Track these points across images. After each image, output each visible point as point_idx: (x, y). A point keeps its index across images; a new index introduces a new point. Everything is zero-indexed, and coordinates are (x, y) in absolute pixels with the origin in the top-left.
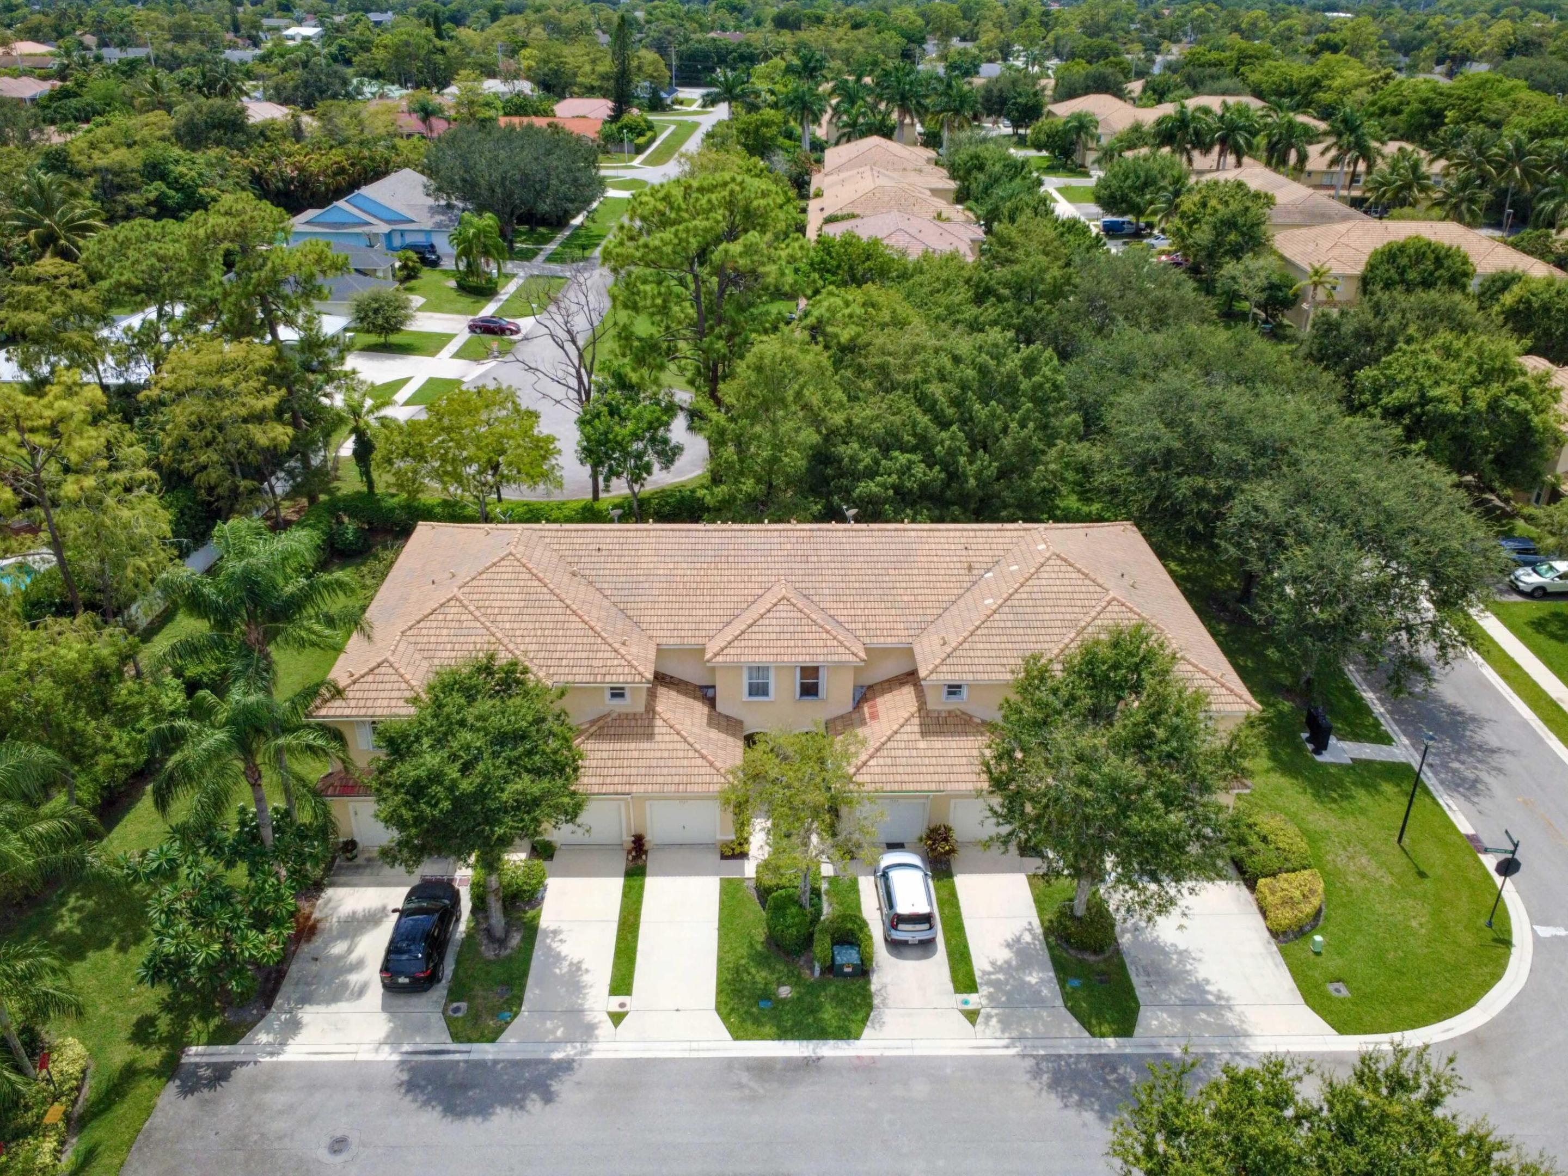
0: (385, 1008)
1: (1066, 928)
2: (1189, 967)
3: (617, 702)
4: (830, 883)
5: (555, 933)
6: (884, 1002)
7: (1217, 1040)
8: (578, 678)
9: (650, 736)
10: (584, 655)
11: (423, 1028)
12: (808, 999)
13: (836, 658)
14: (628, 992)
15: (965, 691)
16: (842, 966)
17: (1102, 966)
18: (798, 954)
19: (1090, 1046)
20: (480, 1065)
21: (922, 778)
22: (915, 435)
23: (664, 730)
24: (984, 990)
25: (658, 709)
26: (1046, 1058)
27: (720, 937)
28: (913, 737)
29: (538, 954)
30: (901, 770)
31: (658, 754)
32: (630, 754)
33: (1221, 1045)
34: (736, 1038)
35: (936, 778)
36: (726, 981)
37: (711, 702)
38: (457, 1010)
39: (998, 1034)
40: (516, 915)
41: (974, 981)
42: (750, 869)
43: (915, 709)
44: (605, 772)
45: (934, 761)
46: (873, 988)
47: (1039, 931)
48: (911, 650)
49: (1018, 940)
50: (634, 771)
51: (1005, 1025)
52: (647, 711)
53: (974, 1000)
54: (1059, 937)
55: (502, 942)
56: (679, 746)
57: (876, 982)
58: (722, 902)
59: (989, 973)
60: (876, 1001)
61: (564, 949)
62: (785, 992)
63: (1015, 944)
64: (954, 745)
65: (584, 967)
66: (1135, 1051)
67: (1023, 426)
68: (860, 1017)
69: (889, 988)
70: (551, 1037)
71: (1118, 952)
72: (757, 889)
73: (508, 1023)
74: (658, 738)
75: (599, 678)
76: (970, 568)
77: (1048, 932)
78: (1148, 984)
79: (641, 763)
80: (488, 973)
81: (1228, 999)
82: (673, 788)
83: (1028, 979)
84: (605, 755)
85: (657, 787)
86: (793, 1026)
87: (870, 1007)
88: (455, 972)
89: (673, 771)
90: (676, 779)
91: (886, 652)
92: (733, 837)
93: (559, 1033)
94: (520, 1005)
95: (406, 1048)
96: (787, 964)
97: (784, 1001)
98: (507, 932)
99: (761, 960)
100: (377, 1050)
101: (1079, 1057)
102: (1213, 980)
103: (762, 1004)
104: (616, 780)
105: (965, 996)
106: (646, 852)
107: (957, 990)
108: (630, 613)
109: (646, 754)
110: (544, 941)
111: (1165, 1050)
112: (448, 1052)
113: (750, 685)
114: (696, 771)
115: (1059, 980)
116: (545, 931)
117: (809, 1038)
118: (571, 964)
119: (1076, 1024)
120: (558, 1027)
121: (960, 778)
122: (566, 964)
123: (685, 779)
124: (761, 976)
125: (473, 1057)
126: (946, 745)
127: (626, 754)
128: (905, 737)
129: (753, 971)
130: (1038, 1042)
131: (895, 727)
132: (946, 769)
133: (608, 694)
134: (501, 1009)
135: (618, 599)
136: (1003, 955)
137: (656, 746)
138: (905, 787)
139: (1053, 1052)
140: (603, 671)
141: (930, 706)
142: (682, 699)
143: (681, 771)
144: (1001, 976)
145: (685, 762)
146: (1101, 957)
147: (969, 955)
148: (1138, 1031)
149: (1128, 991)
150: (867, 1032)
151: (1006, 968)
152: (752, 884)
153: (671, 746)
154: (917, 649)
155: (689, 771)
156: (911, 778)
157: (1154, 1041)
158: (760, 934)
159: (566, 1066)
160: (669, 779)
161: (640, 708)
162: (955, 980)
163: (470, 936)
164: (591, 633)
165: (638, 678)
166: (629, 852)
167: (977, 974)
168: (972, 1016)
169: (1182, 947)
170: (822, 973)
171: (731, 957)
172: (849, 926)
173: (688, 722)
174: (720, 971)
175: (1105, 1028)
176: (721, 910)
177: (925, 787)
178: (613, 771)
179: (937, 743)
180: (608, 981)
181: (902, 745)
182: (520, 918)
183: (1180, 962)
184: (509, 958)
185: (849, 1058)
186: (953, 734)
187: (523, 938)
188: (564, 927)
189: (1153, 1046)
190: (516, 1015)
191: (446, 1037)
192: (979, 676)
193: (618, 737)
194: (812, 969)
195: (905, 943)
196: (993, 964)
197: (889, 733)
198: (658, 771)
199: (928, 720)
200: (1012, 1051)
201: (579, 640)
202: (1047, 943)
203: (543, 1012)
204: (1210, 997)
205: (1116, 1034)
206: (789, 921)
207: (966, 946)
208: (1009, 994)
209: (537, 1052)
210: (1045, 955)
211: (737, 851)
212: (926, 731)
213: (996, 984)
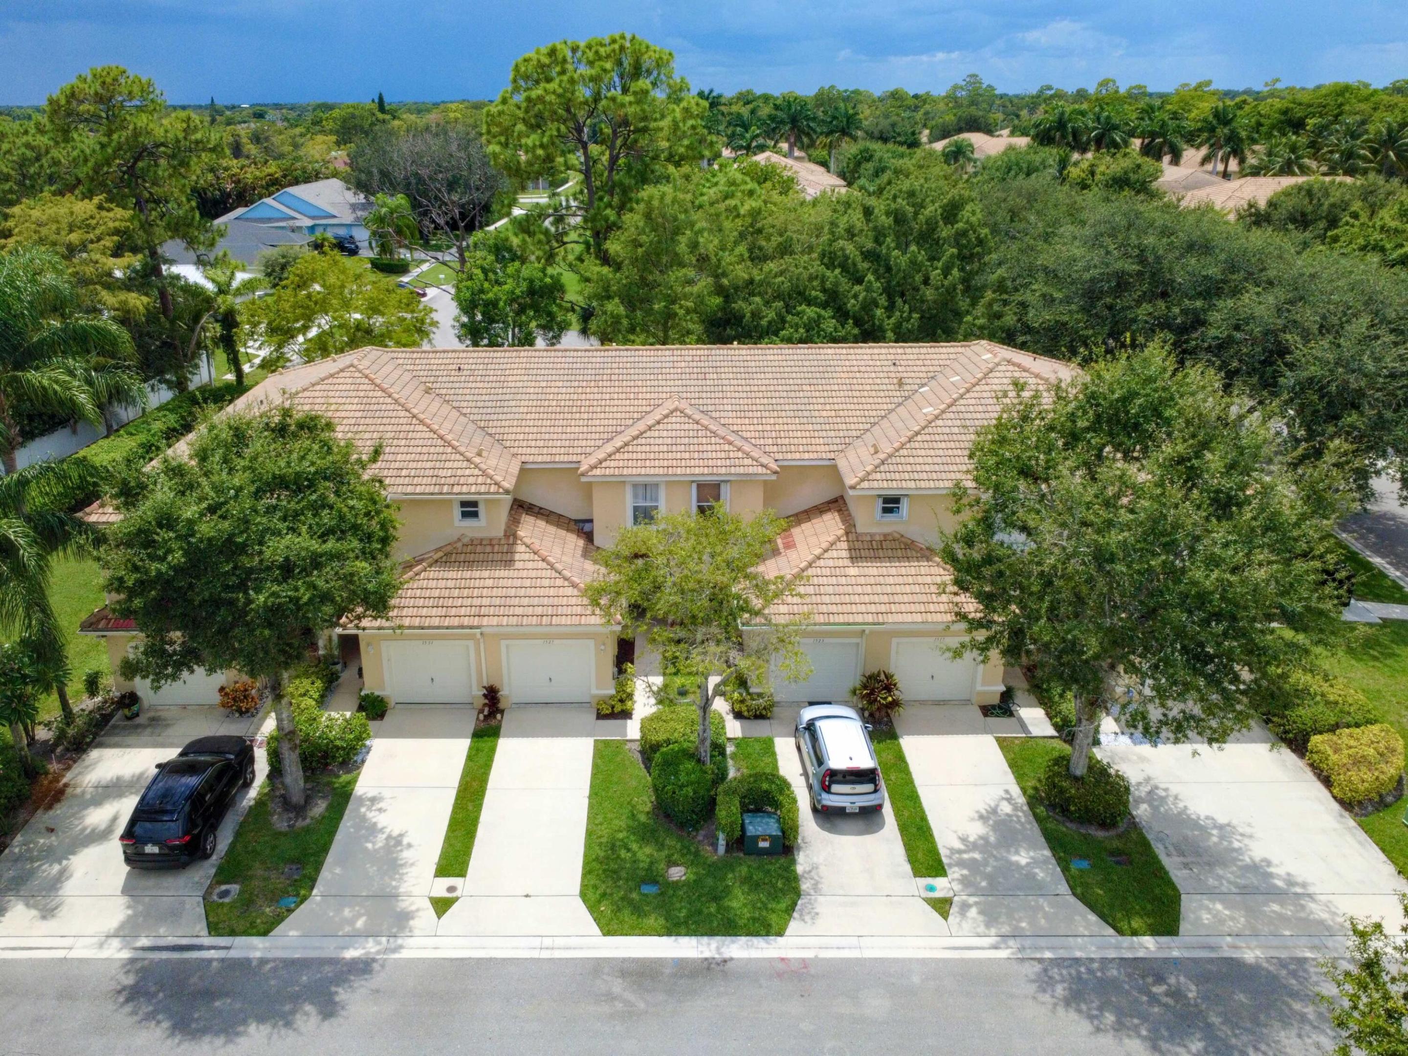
0: (127, 890)
1: (1062, 791)
2: (1236, 845)
3: (470, 522)
4: (738, 746)
5: (373, 800)
6: (816, 886)
7: (1303, 941)
8: (419, 489)
9: (509, 563)
10: (429, 465)
11: (173, 915)
12: (710, 882)
13: (741, 470)
14: (462, 874)
15: (904, 505)
16: (756, 838)
17: (1116, 844)
18: (696, 826)
19: (1118, 947)
20: (244, 965)
21: (854, 608)
22: (824, 291)
23: (526, 556)
24: (955, 873)
25: (521, 533)
26: (1057, 962)
27: (591, 807)
28: (840, 563)
29: (346, 825)
30: (826, 599)
31: (518, 583)
32: (482, 583)
33: (1313, 948)
34: (607, 933)
35: (873, 608)
36: (597, 859)
37: (589, 537)
38: (226, 893)
39: (982, 929)
40: (326, 779)
41: (940, 862)
42: (633, 730)
43: (841, 532)
44: (450, 602)
45: (868, 589)
46: (800, 869)
47: (1021, 800)
48: (835, 467)
49: (994, 811)
50: (486, 601)
51: (990, 917)
52: (506, 536)
53: (942, 886)
54: (1052, 806)
55: (300, 810)
56: (544, 573)
57: (802, 863)
58: (595, 766)
59: (960, 852)
60: (805, 886)
61: (381, 820)
62: (677, 873)
63: (989, 816)
64: (893, 571)
65: (405, 841)
66: (1187, 954)
67: (946, 272)
68: (783, 905)
69: (822, 869)
70: (347, 929)
71: (1134, 825)
72: (642, 752)
73: (290, 911)
74: (518, 565)
75: (445, 489)
76: (901, 383)
77: (1033, 801)
78: (1186, 866)
79: (495, 592)
80: (274, 848)
81: (1304, 885)
82: (534, 620)
83: (1015, 858)
84: (450, 584)
85: (514, 620)
86: (688, 917)
87: (798, 894)
88: (232, 846)
89: (536, 601)
90: (539, 610)
91: (802, 472)
92: (613, 692)
93: (360, 923)
94: (312, 888)
95: (144, 942)
96: (680, 839)
97: (676, 885)
98: (308, 800)
99: (645, 834)
100: (101, 946)
101: (1104, 961)
102: (1275, 861)
103: (647, 889)
104: (463, 611)
105: (929, 881)
106: (502, 712)
107: (917, 873)
108: (490, 431)
109: (502, 583)
110: (357, 810)
111: (1227, 953)
112: (200, 948)
113: (636, 509)
114: (564, 601)
115: (1059, 860)
116: (361, 800)
117: (712, 933)
118: (389, 837)
119: (1093, 917)
120: (360, 916)
121: (903, 608)
122: (382, 837)
123: (550, 611)
124: (645, 853)
125: (233, 954)
126: (884, 571)
127: (477, 583)
128: (831, 563)
129: (634, 846)
130: (1042, 942)
131: (818, 552)
132: (885, 599)
133: (457, 511)
134: (285, 893)
135: (476, 417)
136: (976, 830)
137: (515, 574)
138: (832, 619)
139: (1063, 954)
140: (452, 481)
141: (860, 529)
142: (552, 529)
143: (546, 601)
144: (977, 856)
145: (552, 592)
146: (1112, 833)
147: (929, 828)
148: (1184, 927)
149: (1160, 874)
150: (794, 926)
151: (983, 845)
152: (637, 747)
153: (533, 574)
154: (842, 464)
155: (556, 601)
156: (840, 608)
157: (1212, 941)
158: (645, 802)
159: (363, 967)
160: (530, 611)
161: (498, 531)
162: (912, 859)
163: (260, 803)
164: (440, 442)
165: (493, 489)
166: (481, 711)
167: (943, 852)
168: (942, 906)
169: (1222, 820)
170: (729, 848)
171: (604, 831)
172: (765, 786)
173: (557, 551)
174: (588, 846)
175: (1136, 923)
176: (594, 775)
177: (859, 619)
178: (459, 602)
179: (872, 569)
180: (436, 859)
181: (827, 572)
182: (329, 784)
183: (1222, 838)
184: (307, 830)
185: (770, 960)
186: (890, 559)
187: (330, 807)
188: (386, 793)
189: (1211, 948)
190: (304, 899)
191: (201, 927)
192: (923, 484)
193: (469, 564)
194: (715, 845)
195: (840, 813)
196: (963, 840)
197: (810, 558)
198: (516, 601)
199: (858, 545)
200: (1003, 954)
201: (425, 450)
202: (1035, 815)
203: (341, 897)
204: (1279, 883)
205: (1155, 931)
206: (683, 778)
207: (924, 818)
208: (990, 878)
209: (327, 949)
210: (1034, 830)
211: (618, 708)
212: (856, 557)
213: (972, 865)
